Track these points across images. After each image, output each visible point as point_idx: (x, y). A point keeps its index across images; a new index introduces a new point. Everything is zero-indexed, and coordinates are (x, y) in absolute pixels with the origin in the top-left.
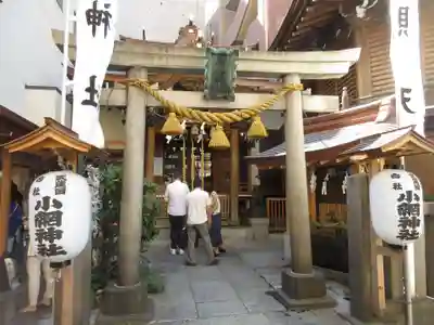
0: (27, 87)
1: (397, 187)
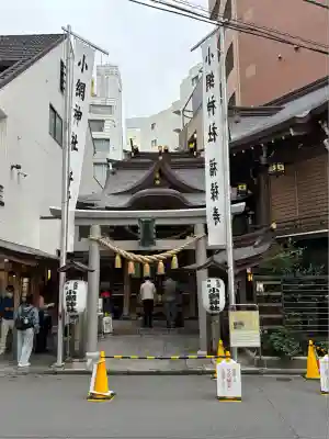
0: (42, 218)
1: (209, 286)
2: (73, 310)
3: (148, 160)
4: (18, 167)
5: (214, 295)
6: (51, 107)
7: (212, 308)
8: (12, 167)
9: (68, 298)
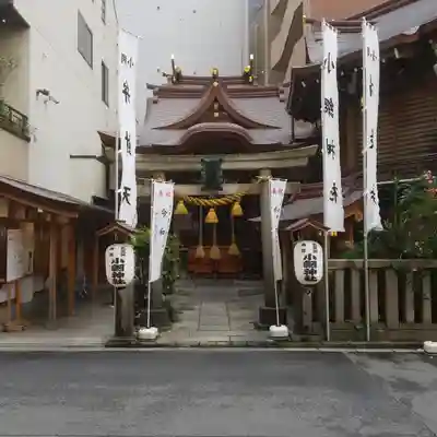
0: (72, 157)
1: (304, 251)
2: (120, 282)
3: (201, 87)
4: (46, 93)
5: (309, 263)
6: (79, 14)
7: (307, 279)
8: (38, 93)
9: (115, 268)
